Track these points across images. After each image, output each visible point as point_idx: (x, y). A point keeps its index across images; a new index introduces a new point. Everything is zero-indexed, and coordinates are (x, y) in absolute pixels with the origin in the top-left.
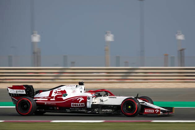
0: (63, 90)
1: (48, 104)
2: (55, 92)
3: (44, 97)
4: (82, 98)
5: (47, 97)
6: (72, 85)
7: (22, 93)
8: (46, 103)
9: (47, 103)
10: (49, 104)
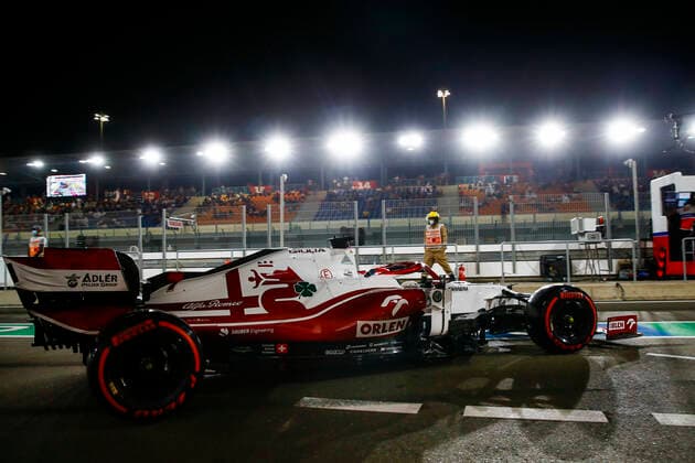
0: (285, 269)
1: (236, 332)
2: (251, 279)
3: (207, 303)
4: (398, 297)
5: (222, 301)
6: (312, 250)
7: (106, 289)
8: (226, 332)
9: (230, 328)
10: (242, 331)
